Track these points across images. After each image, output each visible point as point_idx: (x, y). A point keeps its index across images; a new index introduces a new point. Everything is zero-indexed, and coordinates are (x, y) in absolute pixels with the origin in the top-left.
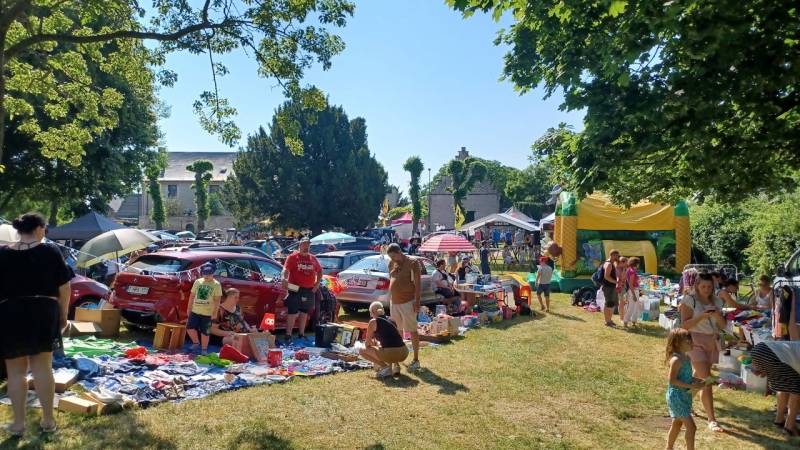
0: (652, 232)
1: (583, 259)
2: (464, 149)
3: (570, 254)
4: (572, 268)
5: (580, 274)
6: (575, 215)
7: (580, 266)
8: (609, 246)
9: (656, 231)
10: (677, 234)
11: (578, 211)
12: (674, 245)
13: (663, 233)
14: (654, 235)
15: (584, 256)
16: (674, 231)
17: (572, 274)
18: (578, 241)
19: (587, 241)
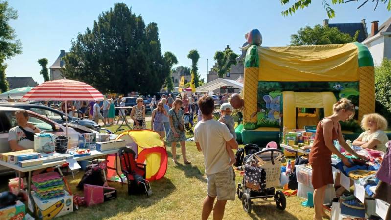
0: (334, 83)
1: (263, 110)
3: (250, 107)
4: (253, 120)
5: (260, 126)
6: (256, 66)
7: (260, 117)
8: (289, 98)
9: (338, 82)
10: (361, 85)
11: (259, 63)
12: (358, 97)
13: (346, 84)
14: (336, 87)
15: (265, 109)
16: (358, 82)
17: (252, 126)
18: (259, 93)
19: (268, 92)
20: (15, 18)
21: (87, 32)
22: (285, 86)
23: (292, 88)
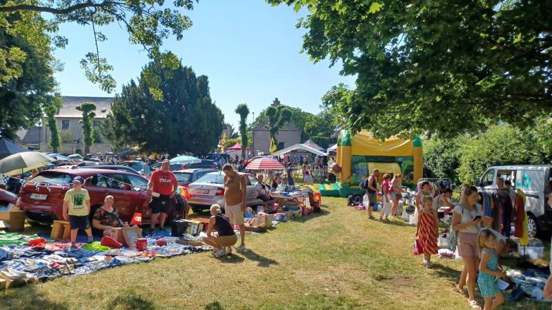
0: (399, 157)
1: (355, 175)
2: (277, 99)
3: (346, 172)
4: (348, 181)
5: (353, 185)
6: (350, 145)
7: (353, 180)
8: (372, 167)
9: (401, 157)
10: (414, 158)
11: (352, 143)
12: (413, 166)
13: (406, 158)
14: (400, 160)
15: (356, 173)
16: (413, 156)
17: (347, 185)
18: (351, 163)
19: (357, 163)
20: (60, 70)
21: (130, 84)
22: (369, 159)
23: (373, 160)
